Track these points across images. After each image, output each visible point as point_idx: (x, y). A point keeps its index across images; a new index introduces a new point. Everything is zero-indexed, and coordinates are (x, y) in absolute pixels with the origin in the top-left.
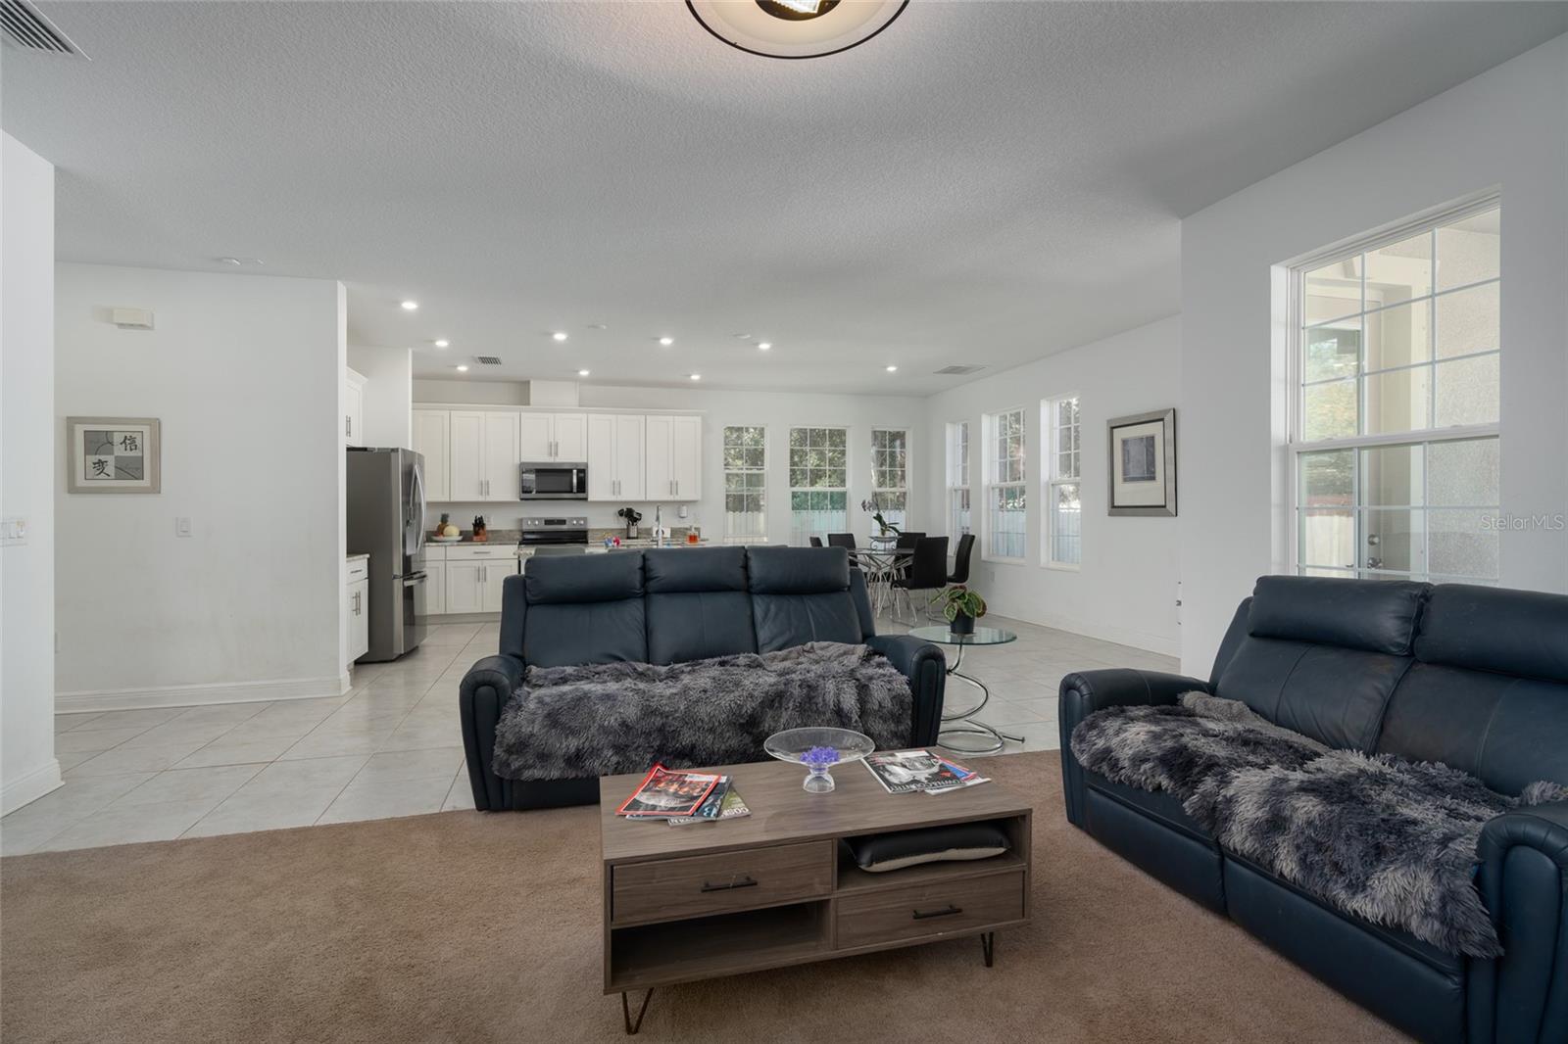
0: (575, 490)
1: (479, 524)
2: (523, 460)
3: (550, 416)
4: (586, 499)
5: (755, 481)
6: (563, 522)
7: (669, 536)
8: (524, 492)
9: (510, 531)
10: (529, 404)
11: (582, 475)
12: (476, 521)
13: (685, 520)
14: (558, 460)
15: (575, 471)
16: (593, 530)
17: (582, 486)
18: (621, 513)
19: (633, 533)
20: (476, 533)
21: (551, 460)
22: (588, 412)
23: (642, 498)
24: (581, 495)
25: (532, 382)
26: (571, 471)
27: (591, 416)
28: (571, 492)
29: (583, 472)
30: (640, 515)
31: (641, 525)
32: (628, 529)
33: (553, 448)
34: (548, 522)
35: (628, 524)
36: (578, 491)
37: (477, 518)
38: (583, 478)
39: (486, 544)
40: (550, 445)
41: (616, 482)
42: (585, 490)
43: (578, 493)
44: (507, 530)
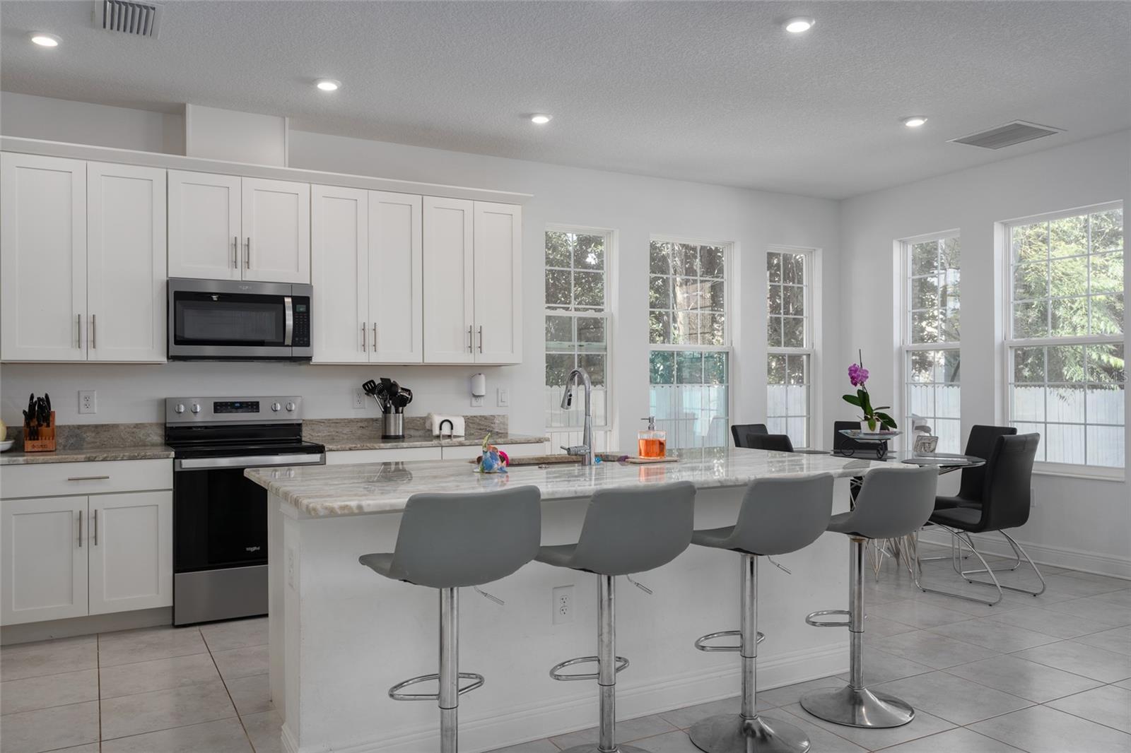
0: (288, 341)
1: (39, 412)
2: (175, 273)
3: (233, 182)
4: (309, 359)
5: (591, 330)
6: (253, 406)
7: (462, 433)
8: (177, 342)
9: (137, 426)
10: (184, 154)
11: (302, 308)
12: (32, 406)
13: (481, 401)
14: (250, 276)
15: (288, 301)
16: (312, 422)
17: (303, 334)
18: (370, 388)
19: (396, 427)
20: (34, 434)
21: (236, 275)
22: (310, 180)
23: (415, 359)
24: (299, 351)
25: (190, 108)
26: (279, 300)
27: (319, 190)
28: (282, 344)
29: (303, 303)
30: (408, 391)
31: (411, 411)
32: (385, 421)
33: (240, 250)
34: (220, 407)
35: (386, 411)
36: (294, 344)
37: (35, 399)
38: (303, 316)
39: (97, 459)
40: (232, 244)
41: (369, 327)
42: (307, 343)
43: (294, 348)
44: (132, 424)
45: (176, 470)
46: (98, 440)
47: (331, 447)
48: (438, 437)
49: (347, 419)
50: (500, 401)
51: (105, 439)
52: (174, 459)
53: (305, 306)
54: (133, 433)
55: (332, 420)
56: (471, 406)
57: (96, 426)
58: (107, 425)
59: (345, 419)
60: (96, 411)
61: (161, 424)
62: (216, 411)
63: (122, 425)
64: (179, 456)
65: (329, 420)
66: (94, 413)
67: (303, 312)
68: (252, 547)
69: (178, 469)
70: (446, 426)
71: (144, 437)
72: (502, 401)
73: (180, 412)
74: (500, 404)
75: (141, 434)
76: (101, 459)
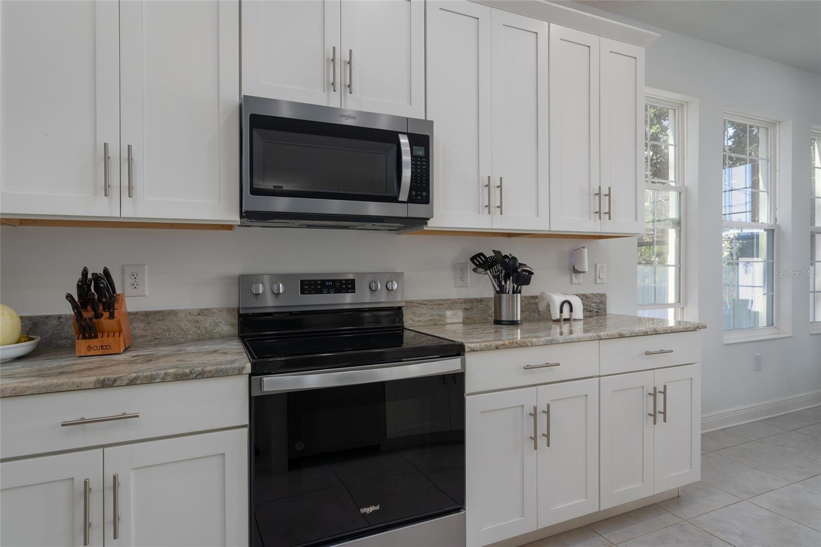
0: (404, 196)
2: (250, 90)
6: (347, 286)
7: (581, 316)
8: (255, 192)
9: (202, 312)
11: (420, 152)
15: (404, 140)
16: (415, 304)
17: (422, 188)
18: (481, 262)
19: (513, 310)
20: (87, 330)
21: (333, 101)
24: (416, 210)
26: (391, 137)
28: (394, 199)
29: (422, 144)
30: (528, 267)
31: (531, 290)
32: (498, 302)
33: (339, 69)
34: (311, 286)
35: (501, 291)
36: (412, 200)
37: (90, 276)
38: (421, 161)
39: (118, 383)
40: (328, 59)
41: (495, 182)
42: (426, 200)
43: (409, 204)
44: (195, 310)
45: (253, 395)
46: (149, 333)
47: (472, 345)
48: (558, 321)
49: (450, 300)
50: (598, 279)
51: (159, 332)
52: (251, 375)
53: (423, 148)
54: (197, 322)
55: (435, 300)
56: (571, 283)
57: (147, 314)
58: (162, 312)
59: (448, 300)
60: (147, 294)
61: (233, 310)
62: (303, 292)
63: (182, 311)
64: (258, 371)
65: (431, 301)
66: (146, 296)
67: (421, 157)
68: (368, 506)
69: (255, 393)
70: (566, 308)
71: (212, 328)
72: (599, 278)
73: (258, 294)
74: (599, 281)
75: (207, 323)
76: (125, 382)
